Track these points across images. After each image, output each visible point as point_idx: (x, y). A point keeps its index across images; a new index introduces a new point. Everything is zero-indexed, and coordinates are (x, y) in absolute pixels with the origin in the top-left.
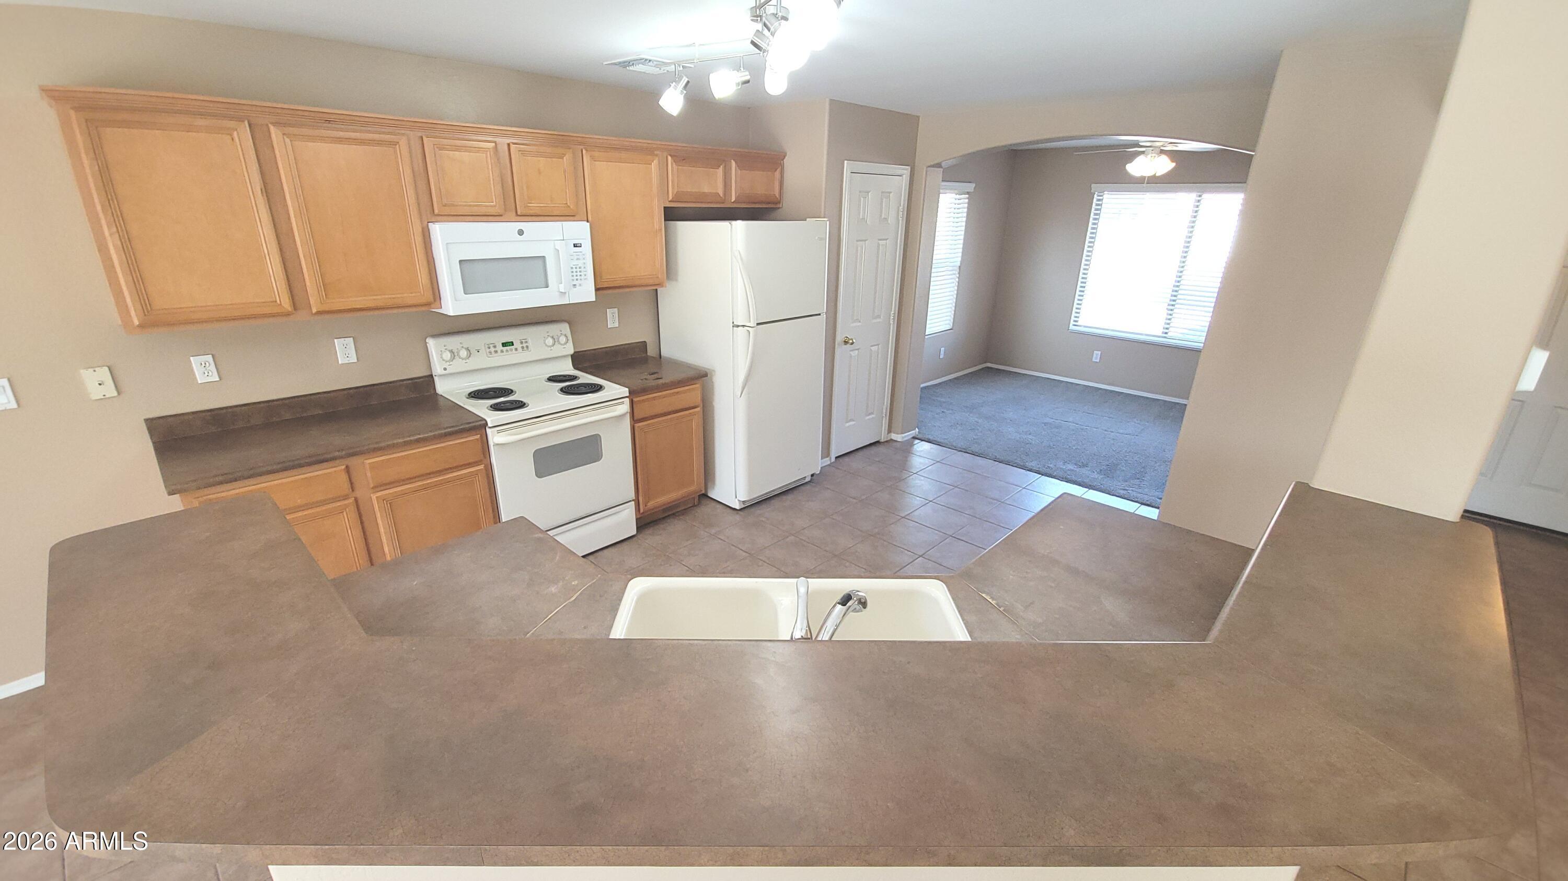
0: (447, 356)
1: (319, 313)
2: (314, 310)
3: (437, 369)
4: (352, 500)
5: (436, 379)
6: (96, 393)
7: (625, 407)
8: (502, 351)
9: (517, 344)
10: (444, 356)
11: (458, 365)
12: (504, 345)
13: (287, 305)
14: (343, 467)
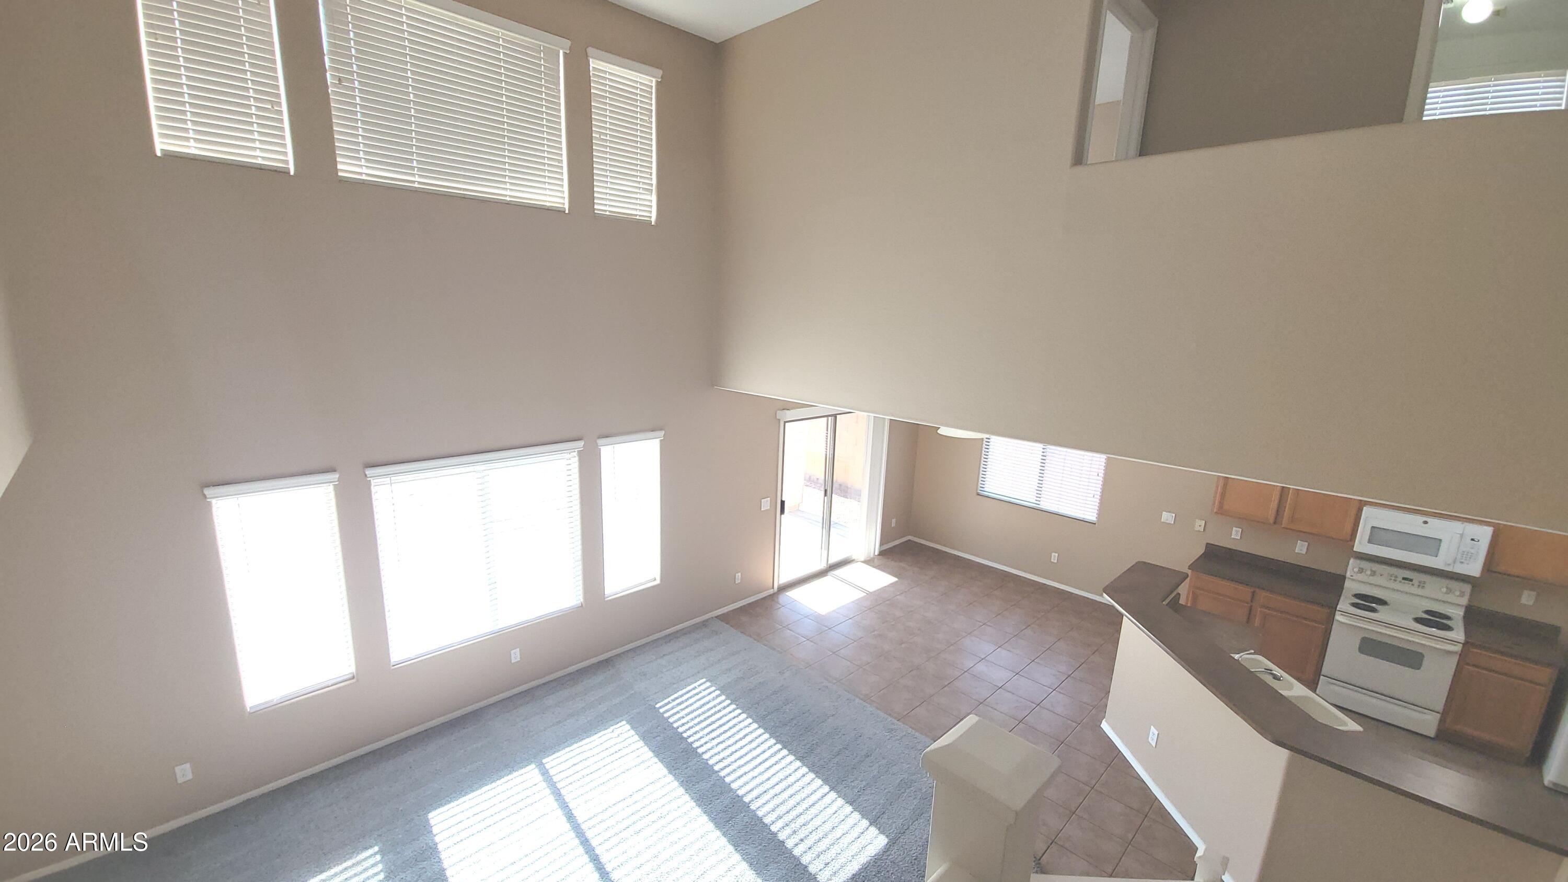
0: (1356, 570)
1: (1284, 528)
2: (1283, 526)
3: (1348, 574)
4: (1249, 605)
5: (1347, 580)
6: (1197, 528)
7: (1458, 648)
8: (1400, 582)
9: (1416, 582)
10: (1355, 570)
11: (1361, 577)
12: (1404, 579)
13: (1271, 520)
14: (1252, 590)
